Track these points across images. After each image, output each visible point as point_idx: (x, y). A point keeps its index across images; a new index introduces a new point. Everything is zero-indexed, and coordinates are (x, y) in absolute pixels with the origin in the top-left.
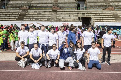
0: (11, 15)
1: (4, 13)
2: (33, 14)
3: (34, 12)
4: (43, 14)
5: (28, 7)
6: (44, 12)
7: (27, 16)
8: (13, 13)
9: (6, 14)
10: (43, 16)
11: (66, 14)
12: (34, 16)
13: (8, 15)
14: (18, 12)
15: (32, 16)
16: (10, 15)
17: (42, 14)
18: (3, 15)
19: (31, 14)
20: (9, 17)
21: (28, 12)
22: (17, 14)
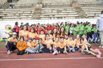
0: (22, 14)
1: (12, 13)
2: (51, 12)
3: (51, 10)
4: (65, 12)
5: (41, 5)
6: (64, 10)
7: (44, 14)
8: (23, 12)
9: (15, 14)
10: (65, 13)
11: (95, 11)
12: (53, 14)
13: (18, 15)
14: (30, 11)
15: (50, 14)
16: (20, 14)
17: (63, 12)
18: (11, 15)
19: (48, 12)
20: (19, 16)
21: (44, 10)
22: (30, 13)
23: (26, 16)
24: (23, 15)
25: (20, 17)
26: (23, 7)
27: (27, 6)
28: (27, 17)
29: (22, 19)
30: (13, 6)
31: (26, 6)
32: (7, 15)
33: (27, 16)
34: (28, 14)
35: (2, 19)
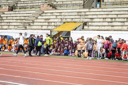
23: (121, 22)
24: (117, 20)
25: (112, 24)
26: (118, 3)
27: (124, 3)
28: (122, 24)
29: (114, 27)
30: (102, 3)
31: (122, 3)
32: (94, 20)
33: (123, 22)
34: (124, 18)
35: (87, 27)
